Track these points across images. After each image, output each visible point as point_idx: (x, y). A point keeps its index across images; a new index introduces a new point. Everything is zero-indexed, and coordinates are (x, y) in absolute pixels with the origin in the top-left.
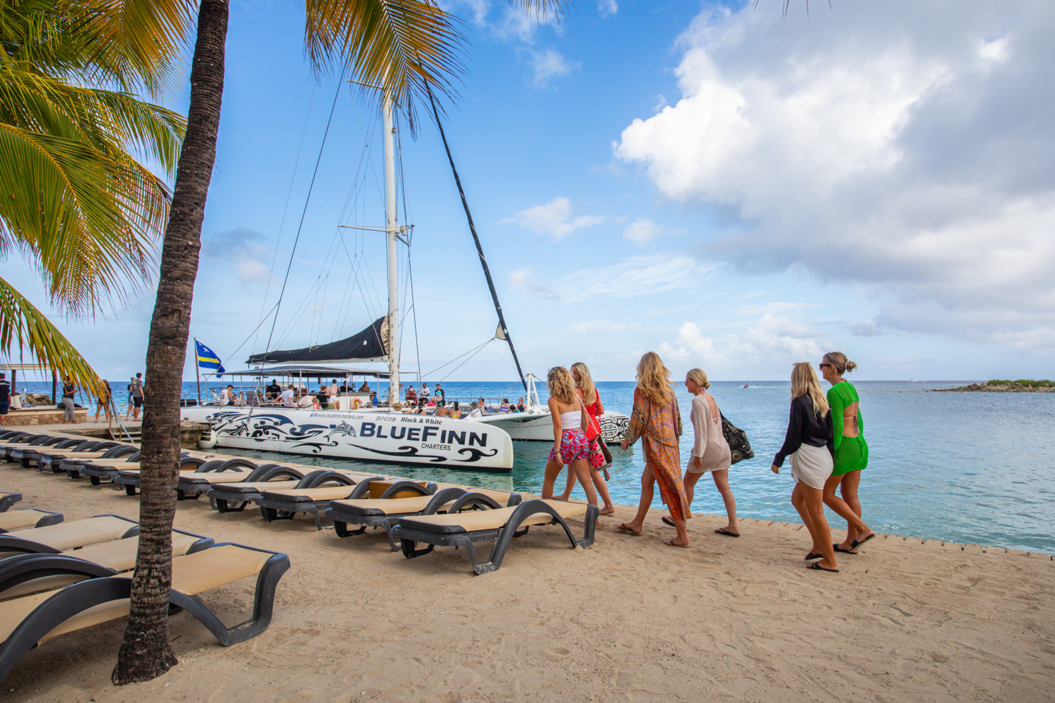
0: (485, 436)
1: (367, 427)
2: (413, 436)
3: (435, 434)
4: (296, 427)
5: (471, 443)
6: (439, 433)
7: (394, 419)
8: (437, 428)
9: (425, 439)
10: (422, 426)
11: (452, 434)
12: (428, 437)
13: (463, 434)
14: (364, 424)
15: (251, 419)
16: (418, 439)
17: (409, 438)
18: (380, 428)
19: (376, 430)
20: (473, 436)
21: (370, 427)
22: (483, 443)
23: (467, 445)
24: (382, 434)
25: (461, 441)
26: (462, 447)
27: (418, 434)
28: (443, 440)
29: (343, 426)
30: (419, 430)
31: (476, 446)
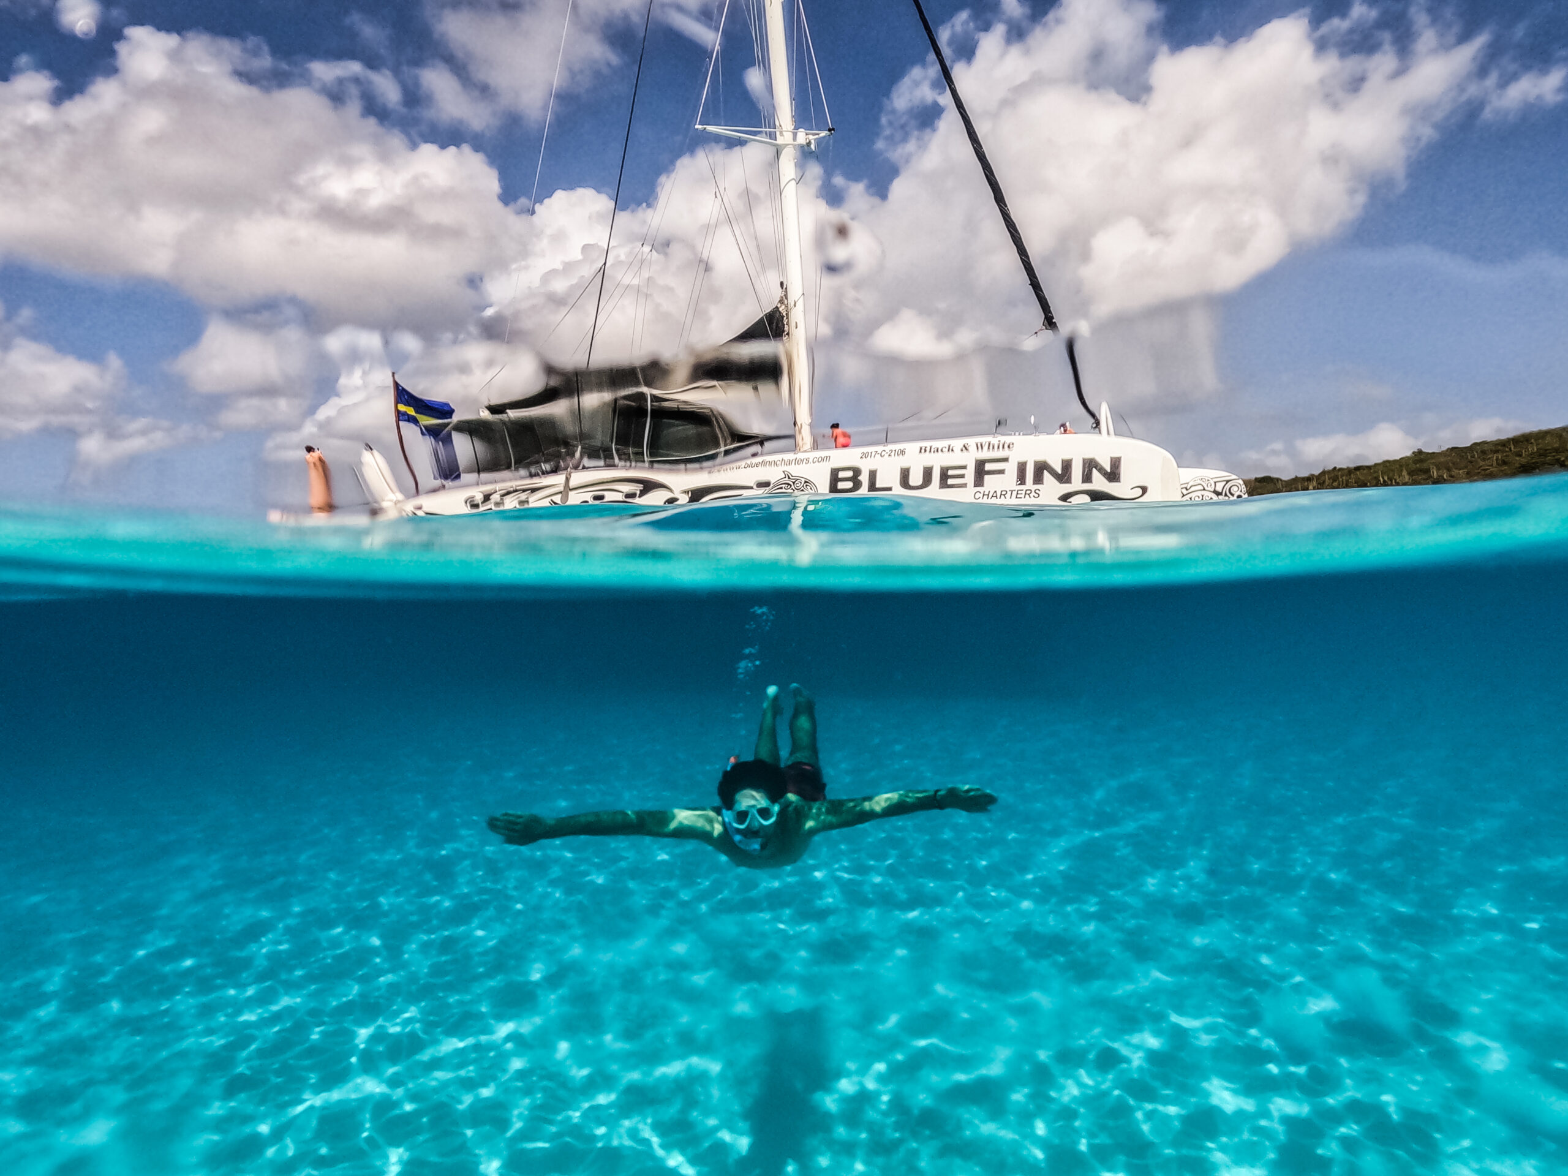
0: (1116, 463)
1: (841, 475)
2: (950, 482)
3: (1002, 472)
4: (677, 495)
5: (1087, 478)
6: (1011, 469)
7: (903, 452)
8: (1006, 460)
9: (979, 481)
10: (969, 460)
11: (1041, 468)
12: (987, 477)
13: (1067, 465)
14: (835, 473)
15: (571, 493)
16: (964, 486)
17: (944, 484)
18: (873, 475)
19: (864, 478)
20: (1090, 466)
21: (850, 474)
22: (1113, 476)
23: (1077, 484)
24: (878, 485)
25: (1064, 476)
26: (1066, 488)
27: (962, 476)
28: (1021, 479)
29: (787, 480)
30: (964, 467)
31: (1099, 483)
